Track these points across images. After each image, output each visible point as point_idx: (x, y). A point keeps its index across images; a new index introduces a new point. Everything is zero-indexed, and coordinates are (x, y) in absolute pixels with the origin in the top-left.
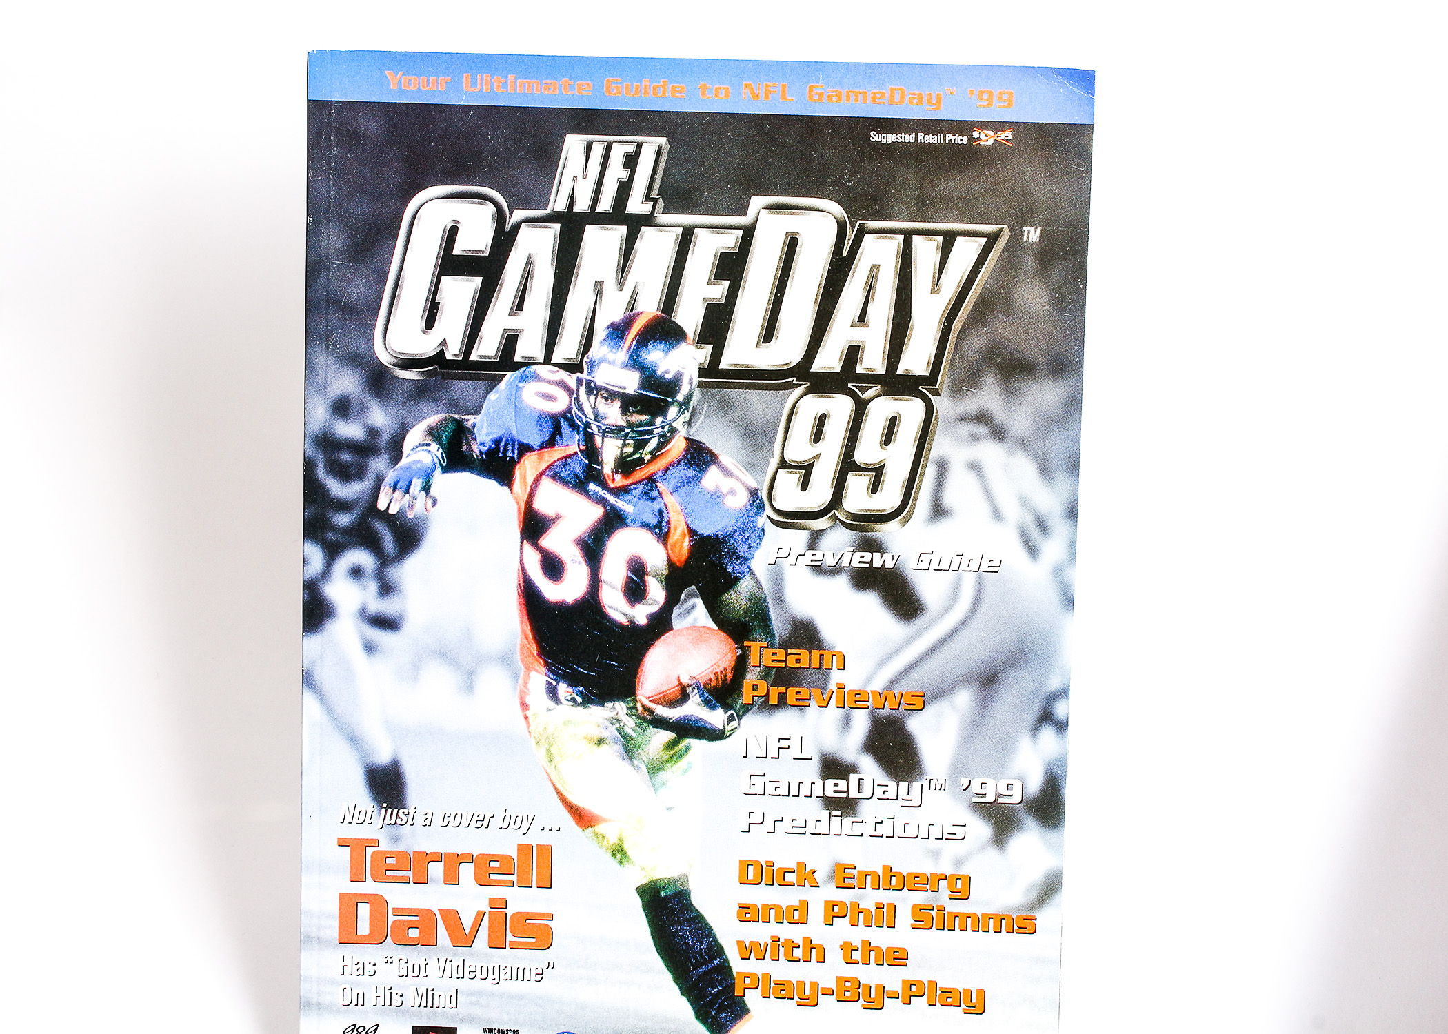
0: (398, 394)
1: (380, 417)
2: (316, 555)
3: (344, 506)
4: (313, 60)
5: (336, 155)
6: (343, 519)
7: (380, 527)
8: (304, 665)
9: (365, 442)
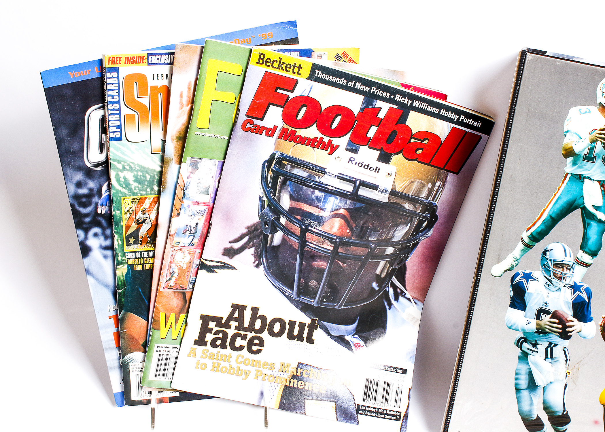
0: (96, 176)
1: (92, 184)
2: (81, 233)
3: (87, 215)
4: (43, 75)
5: (58, 104)
6: (88, 220)
7: (100, 219)
8: (86, 268)
9: (89, 193)
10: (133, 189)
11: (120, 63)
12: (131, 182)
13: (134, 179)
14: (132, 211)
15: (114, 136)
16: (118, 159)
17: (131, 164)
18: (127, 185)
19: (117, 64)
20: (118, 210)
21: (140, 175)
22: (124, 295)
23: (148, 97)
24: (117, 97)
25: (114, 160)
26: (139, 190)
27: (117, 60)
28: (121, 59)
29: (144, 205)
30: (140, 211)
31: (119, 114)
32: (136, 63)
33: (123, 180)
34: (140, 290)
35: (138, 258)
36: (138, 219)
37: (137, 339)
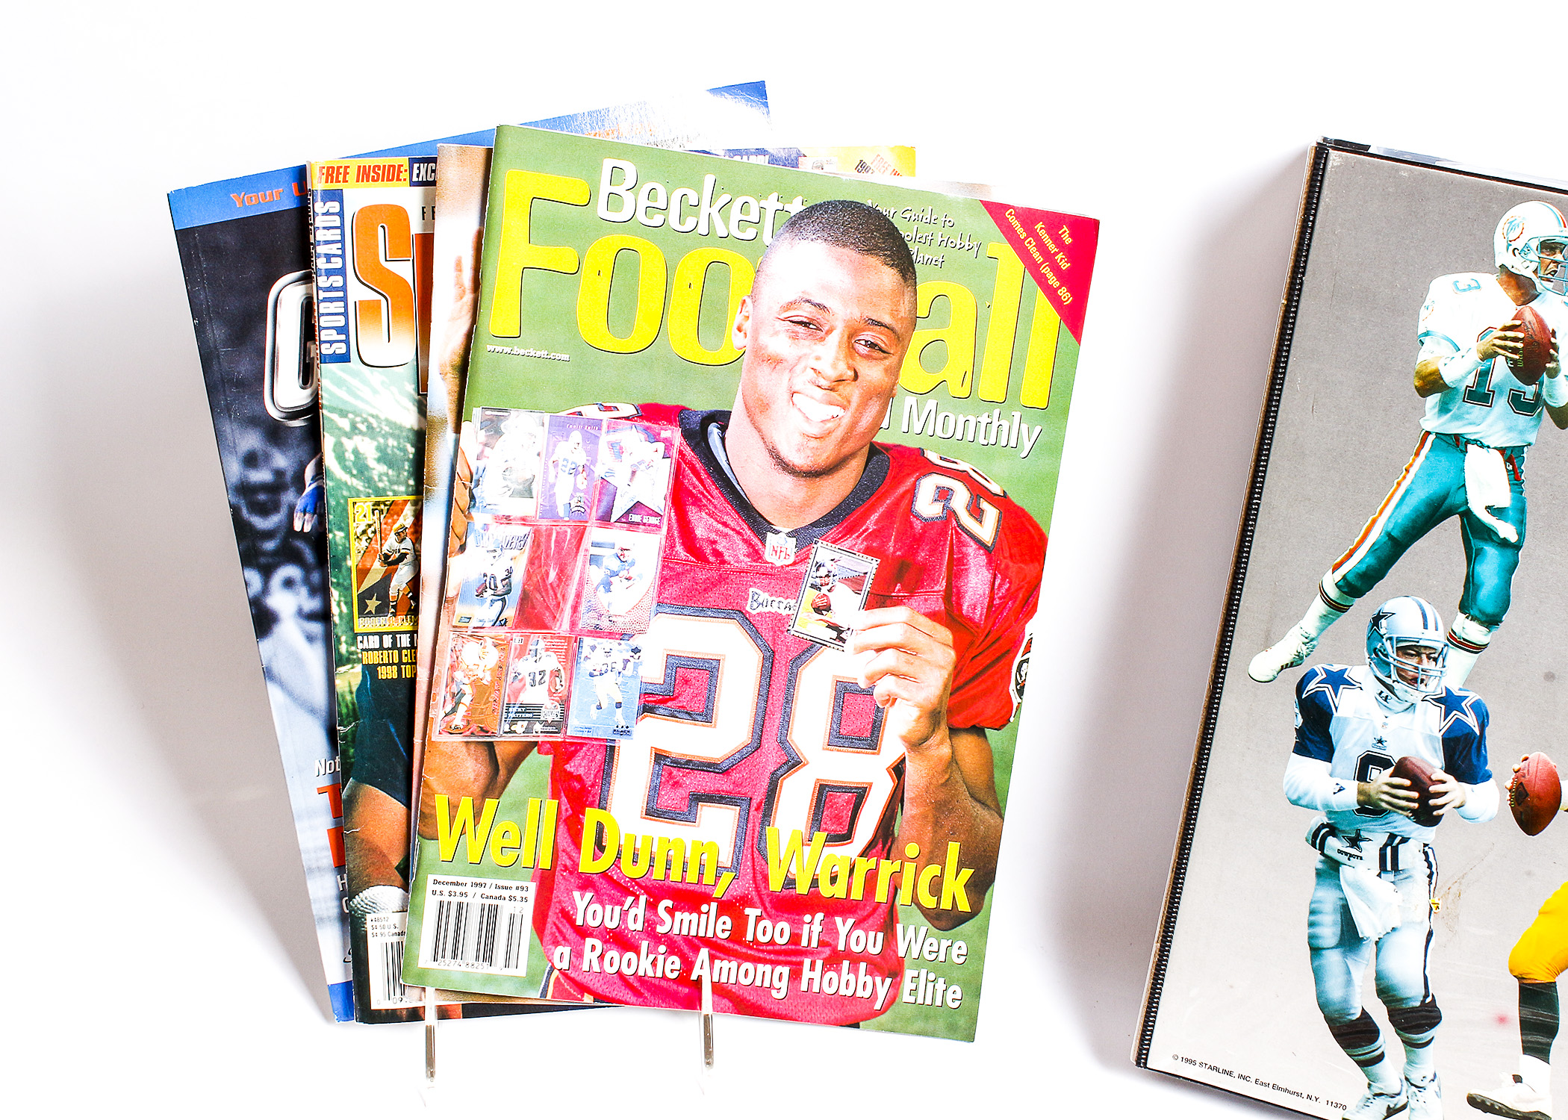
1: (281, 460)
2: (254, 578)
3: (268, 535)
4: (173, 198)
5: (206, 268)
6: (270, 545)
7: (300, 544)
8: (264, 664)
9: (275, 482)
10: (376, 478)
11: (345, 181)
12: (372, 463)
13: (377, 455)
14: (373, 532)
15: (330, 352)
16: (341, 406)
17: (371, 420)
18: (361, 470)
19: (340, 182)
20: (341, 529)
21: (393, 446)
22: (353, 741)
23: (412, 260)
24: (339, 260)
25: (333, 410)
26: (389, 481)
27: (339, 173)
28: (348, 170)
29: (401, 518)
30: (393, 533)
31: (344, 299)
32: (383, 180)
33: (352, 458)
34: (393, 730)
35: (388, 649)
36: (387, 552)
37: (386, 851)
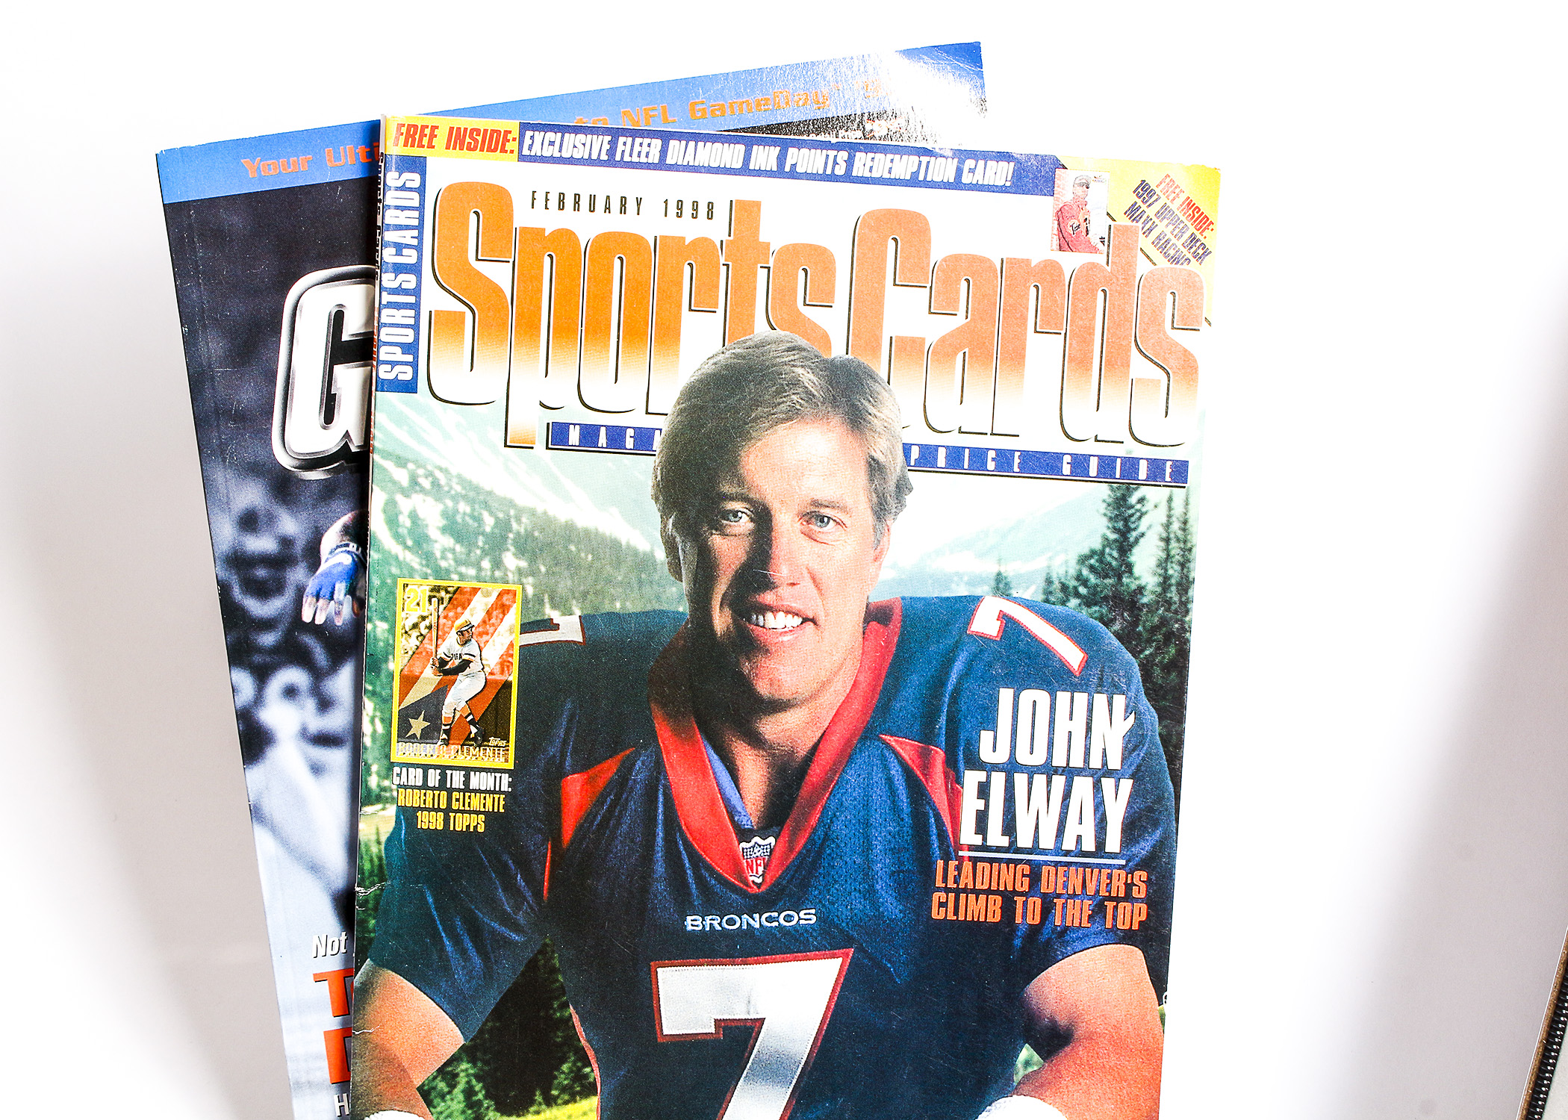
0: (306, 498)
1: (290, 525)
2: (245, 681)
3: (267, 624)
4: (162, 161)
5: (202, 257)
6: (268, 639)
7: (309, 640)
8: (251, 799)
9: (279, 553)
10: (438, 554)
11: (431, 146)
12: (434, 533)
13: (442, 522)
14: (427, 627)
15: (391, 376)
16: (399, 452)
17: (438, 474)
18: (420, 541)
19: (423, 146)
20: (384, 619)
21: (465, 514)
22: (376, 909)
23: (512, 260)
24: (414, 253)
25: (387, 455)
26: (456, 561)
27: (423, 135)
28: (436, 132)
29: (467, 612)
30: (454, 632)
31: (416, 307)
32: (482, 150)
33: (408, 523)
34: (430, 900)
35: (433, 789)
36: (443, 656)
37: (406, 1064)
